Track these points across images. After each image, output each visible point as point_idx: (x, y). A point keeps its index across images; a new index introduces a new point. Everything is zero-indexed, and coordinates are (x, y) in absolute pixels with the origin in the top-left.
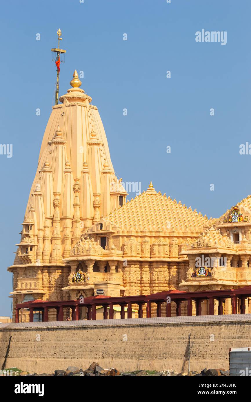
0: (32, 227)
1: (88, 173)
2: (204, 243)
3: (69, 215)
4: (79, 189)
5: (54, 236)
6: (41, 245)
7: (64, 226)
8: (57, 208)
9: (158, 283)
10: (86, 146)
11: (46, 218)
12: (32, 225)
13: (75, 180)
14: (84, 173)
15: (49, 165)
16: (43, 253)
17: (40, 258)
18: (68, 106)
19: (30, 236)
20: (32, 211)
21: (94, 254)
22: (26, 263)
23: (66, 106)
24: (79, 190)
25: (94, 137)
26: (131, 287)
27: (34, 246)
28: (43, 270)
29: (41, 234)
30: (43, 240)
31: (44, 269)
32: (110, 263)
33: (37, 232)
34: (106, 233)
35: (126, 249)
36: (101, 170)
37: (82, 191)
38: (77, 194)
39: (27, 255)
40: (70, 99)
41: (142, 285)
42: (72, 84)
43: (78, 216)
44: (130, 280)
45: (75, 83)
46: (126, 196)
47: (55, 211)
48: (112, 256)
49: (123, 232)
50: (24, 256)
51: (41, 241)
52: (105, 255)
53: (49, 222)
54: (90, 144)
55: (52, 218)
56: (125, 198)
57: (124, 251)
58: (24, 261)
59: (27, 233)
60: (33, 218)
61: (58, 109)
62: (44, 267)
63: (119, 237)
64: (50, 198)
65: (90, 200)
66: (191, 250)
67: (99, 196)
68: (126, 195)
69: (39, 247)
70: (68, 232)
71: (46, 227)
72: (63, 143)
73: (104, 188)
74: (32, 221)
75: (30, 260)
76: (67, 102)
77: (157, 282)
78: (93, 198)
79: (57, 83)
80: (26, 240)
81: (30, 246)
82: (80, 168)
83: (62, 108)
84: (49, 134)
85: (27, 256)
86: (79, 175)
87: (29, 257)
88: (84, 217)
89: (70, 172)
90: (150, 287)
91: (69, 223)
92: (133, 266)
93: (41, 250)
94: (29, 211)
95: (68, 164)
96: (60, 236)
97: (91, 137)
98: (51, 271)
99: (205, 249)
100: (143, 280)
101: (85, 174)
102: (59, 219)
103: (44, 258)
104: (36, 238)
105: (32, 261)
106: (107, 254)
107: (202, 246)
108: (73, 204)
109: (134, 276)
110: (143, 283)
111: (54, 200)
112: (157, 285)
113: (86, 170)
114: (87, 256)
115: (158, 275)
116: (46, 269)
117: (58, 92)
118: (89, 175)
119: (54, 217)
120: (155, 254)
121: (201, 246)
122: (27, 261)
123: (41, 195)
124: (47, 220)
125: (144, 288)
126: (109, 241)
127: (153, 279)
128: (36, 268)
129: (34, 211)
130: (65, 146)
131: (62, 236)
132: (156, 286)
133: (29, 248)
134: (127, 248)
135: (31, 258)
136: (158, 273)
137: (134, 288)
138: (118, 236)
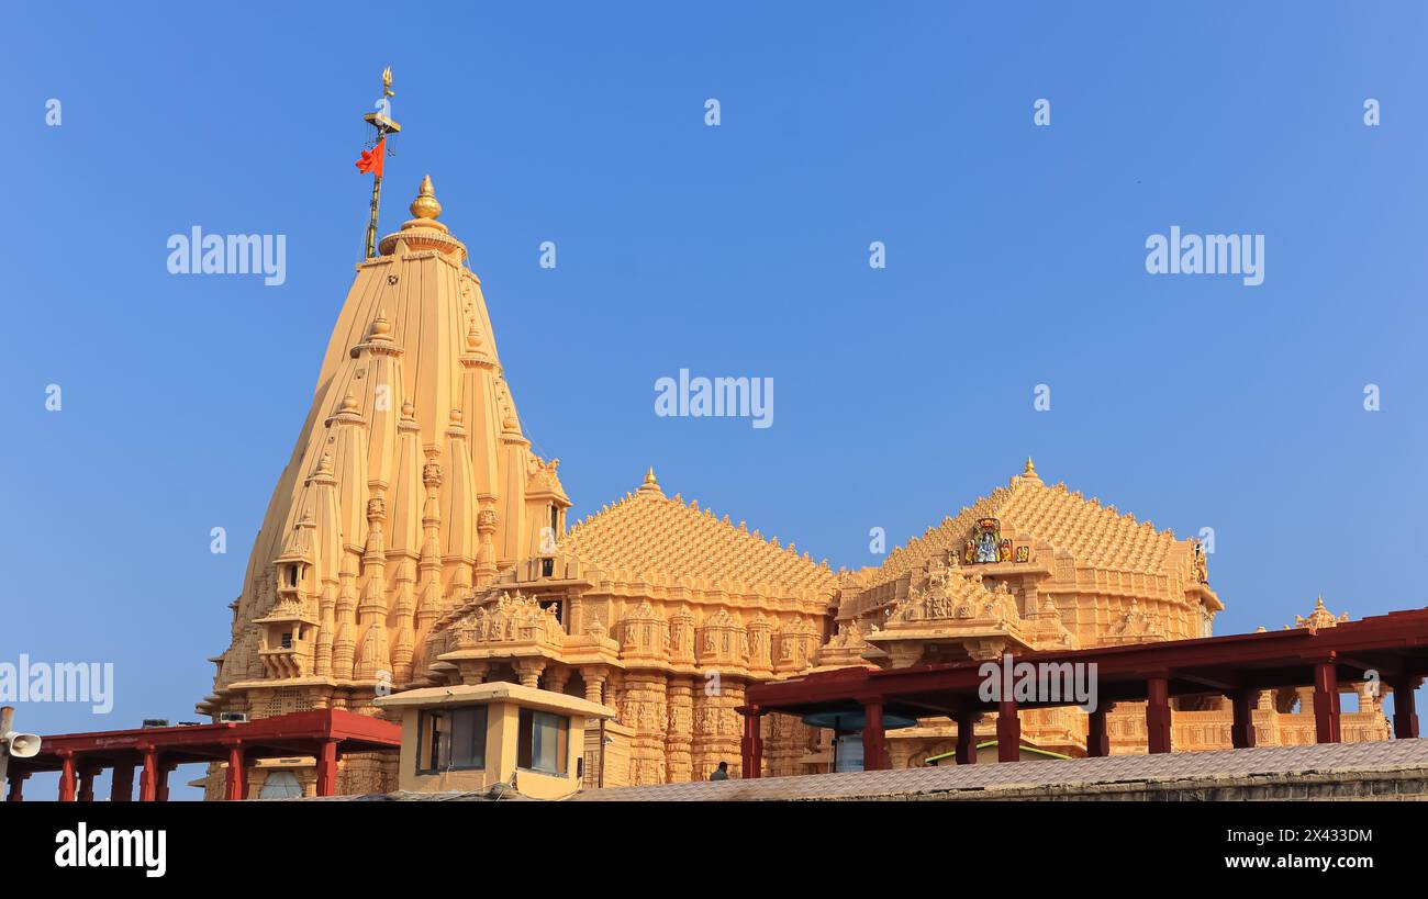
0: (307, 571)
1: (463, 436)
2: (948, 605)
3: (412, 548)
4: (439, 477)
5: (369, 603)
6: (330, 625)
7: (396, 575)
8: (377, 526)
9: (720, 742)
10: (458, 370)
11: (348, 550)
12: (307, 565)
13: (429, 452)
14: (453, 435)
15: (355, 407)
16: (333, 649)
17: (326, 663)
18: (409, 261)
19: (299, 597)
20: (306, 526)
21: (544, 643)
22: (279, 677)
23: (404, 260)
24: (438, 481)
25: (475, 348)
26: (643, 749)
27: (311, 625)
28: (332, 698)
29: (332, 594)
30: (337, 612)
31: (337, 694)
32: (587, 675)
33: (319, 589)
34: (565, 588)
35: (631, 633)
36: (498, 434)
37: (447, 484)
38: (434, 491)
39: (288, 651)
40: (414, 243)
41: (672, 746)
42: (418, 207)
43: (436, 552)
44: (642, 727)
45: (425, 207)
46: (565, 509)
47: (371, 531)
48: (596, 652)
49: (618, 585)
50: (278, 655)
51: (330, 613)
52: (568, 649)
53: (354, 561)
54: (468, 364)
55: (362, 551)
56: (564, 515)
57: (623, 642)
58: (276, 669)
59: (290, 588)
60: (309, 545)
61: (379, 268)
62: (336, 689)
63: (607, 600)
64: (360, 496)
65: (470, 509)
66: (902, 628)
67: (493, 501)
68: (568, 506)
69: (324, 629)
70: (408, 593)
71: (346, 575)
72: (395, 354)
73: (509, 482)
74: (308, 555)
75: (296, 668)
76: (403, 250)
77: (717, 737)
78: (477, 508)
79: (374, 204)
80: (287, 608)
81: (299, 625)
82: (442, 423)
83: (390, 265)
84: (348, 331)
85: (289, 655)
86: (440, 441)
87: (296, 656)
88: (453, 555)
89: (416, 431)
90: (693, 753)
91: (409, 568)
92: (650, 685)
93: (328, 640)
94: (298, 527)
95: (410, 409)
96: (384, 604)
97: (468, 347)
98: (358, 703)
99: (951, 626)
100: (674, 732)
101: (455, 439)
102: (382, 556)
103: (338, 665)
104: (316, 603)
105: (302, 670)
106: (579, 644)
107: (942, 615)
108: (421, 517)
109: (653, 715)
110: (675, 741)
111: (369, 502)
112: (715, 747)
113: (460, 431)
114: (520, 645)
115: (720, 717)
116: (342, 694)
117: (375, 229)
118: (466, 443)
119: (369, 549)
120: (714, 655)
121: (939, 617)
122: (286, 668)
123: (333, 484)
124: (349, 554)
125: (674, 755)
126: (573, 611)
127: (706, 730)
128: (313, 692)
129: (314, 527)
130: (400, 361)
131: (389, 604)
132: (714, 749)
133: (296, 632)
134: (637, 632)
135: (299, 662)
136: (720, 711)
137: (651, 753)
138: (603, 598)
